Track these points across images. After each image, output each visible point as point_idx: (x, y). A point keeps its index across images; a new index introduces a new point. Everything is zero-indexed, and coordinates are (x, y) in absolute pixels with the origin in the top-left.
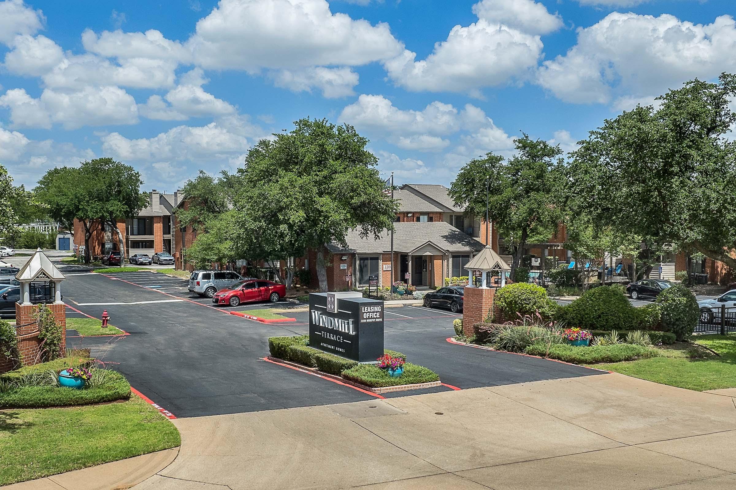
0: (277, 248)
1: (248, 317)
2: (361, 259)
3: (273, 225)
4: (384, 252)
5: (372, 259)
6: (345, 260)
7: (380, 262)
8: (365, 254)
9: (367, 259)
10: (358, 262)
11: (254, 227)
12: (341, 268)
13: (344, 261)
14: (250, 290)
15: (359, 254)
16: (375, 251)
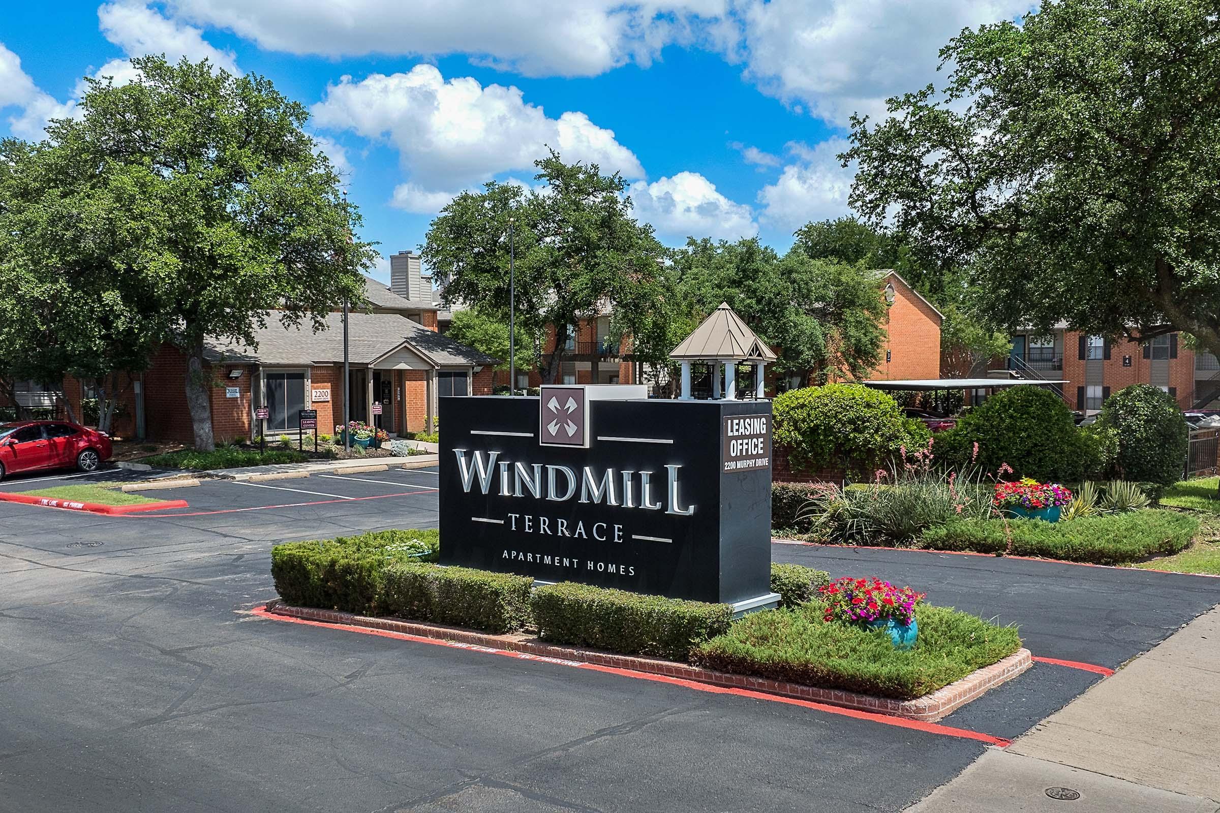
0: (95, 345)
1: (54, 502)
2: (269, 377)
3: (83, 291)
4: (314, 362)
5: (291, 376)
6: (237, 378)
7: (308, 383)
8: (278, 365)
9: (281, 376)
10: (262, 383)
11: (41, 295)
12: (228, 395)
13: (232, 381)
14: (29, 444)
15: (265, 366)
16: (296, 362)
